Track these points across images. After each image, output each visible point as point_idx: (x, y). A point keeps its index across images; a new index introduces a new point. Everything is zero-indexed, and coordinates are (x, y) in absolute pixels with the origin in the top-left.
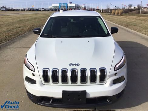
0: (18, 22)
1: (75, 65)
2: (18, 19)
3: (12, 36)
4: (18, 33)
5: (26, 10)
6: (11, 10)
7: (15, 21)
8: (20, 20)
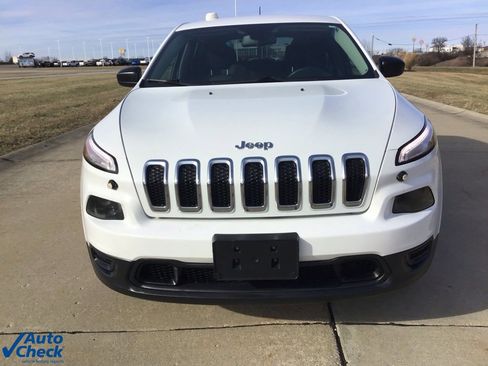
0: (71, 92)
1: (259, 146)
2: (74, 86)
3: (53, 128)
4: (73, 121)
5: (98, 63)
6: (52, 65)
7: (61, 89)
8: (80, 89)
